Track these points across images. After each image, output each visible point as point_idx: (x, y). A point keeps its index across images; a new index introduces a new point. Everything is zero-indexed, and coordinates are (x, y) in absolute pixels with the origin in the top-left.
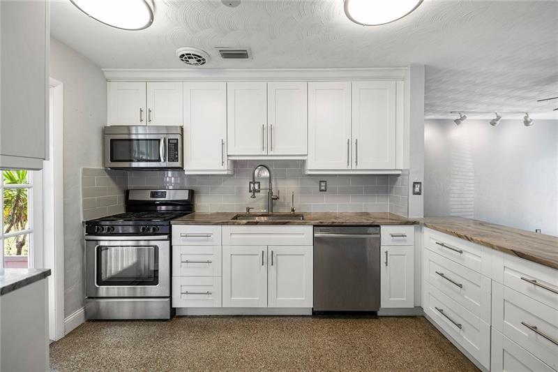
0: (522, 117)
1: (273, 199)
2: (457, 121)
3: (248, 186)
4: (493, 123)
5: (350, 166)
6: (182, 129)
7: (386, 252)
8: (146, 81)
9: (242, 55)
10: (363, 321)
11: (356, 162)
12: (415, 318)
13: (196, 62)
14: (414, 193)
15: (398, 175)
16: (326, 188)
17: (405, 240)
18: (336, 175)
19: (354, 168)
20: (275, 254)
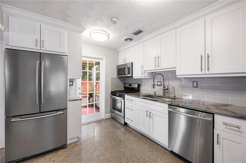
1: (165, 90)
5: (204, 72)
6: (132, 63)
7: (218, 135)
8: (125, 50)
9: (139, 32)
11: (209, 69)
13: (130, 40)
16: (197, 85)
17: (240, 132)
20: (152, 114)
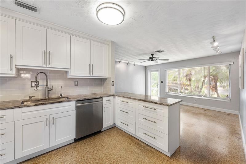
0: (133, 63)
1: (48, 90)
2: (119, 62)
3: (30, 84)
4: (128, 64)
5: (90, 75)
7: (105, 107)
10: (97, 136)
11: (92, 73)
12: (113, 128)
14: (112, 85)
15: (107, 79)
16: (78, 84)
17: (110, 102)
18: (82, 78)
19: (91, 76)
20: (54, 118)
